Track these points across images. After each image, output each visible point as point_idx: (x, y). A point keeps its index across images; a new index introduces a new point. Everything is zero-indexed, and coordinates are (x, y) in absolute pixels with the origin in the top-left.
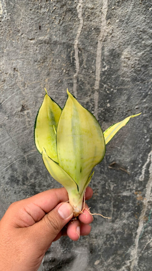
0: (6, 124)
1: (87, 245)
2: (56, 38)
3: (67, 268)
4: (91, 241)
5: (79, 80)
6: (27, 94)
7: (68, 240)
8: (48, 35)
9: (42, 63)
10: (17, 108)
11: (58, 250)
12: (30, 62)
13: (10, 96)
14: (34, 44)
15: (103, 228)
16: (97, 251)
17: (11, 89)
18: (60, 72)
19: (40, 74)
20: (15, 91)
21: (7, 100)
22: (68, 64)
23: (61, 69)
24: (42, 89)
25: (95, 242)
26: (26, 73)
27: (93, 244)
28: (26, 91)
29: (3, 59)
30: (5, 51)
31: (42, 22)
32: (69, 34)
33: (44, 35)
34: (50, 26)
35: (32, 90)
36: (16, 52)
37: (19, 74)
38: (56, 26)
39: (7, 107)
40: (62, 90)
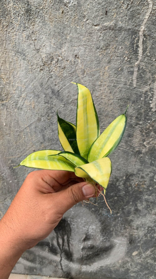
0: (61, 111)
1: (127, 235)
2: (122, 24)
3: (105, 256)
4: (131, 231)
5: (141, 68)
6: (86, 82)
7: (108, 229)
8: (114, 21)
9: (105, 50)
10: (74, 96)
11: (97, 238)
12: (92, 49)
13: (68, 84)
14: (98, 30)
15: (145, 220)
16: (137, 242)
17: (70, 76)
18: (122, 60)
19: (101, 61)
20: (74, 78)
21: (65, 88)
22: (131, 51)
23: (123, 56)
24: (100, 77)
25: (135, 233)
26: (86, 60)
27: (134, 235)
28: (84, 79)
29: (66, 45)
30: (68, 38)
31: (109, 7)
32: (135, 20)
33: (110, 21)
34: (117, 11)
35: (91, 77)
36: (79, 38)
37: (79, 61)
38: (123, 11)
39: (64, 95)
40: (121, 78)
